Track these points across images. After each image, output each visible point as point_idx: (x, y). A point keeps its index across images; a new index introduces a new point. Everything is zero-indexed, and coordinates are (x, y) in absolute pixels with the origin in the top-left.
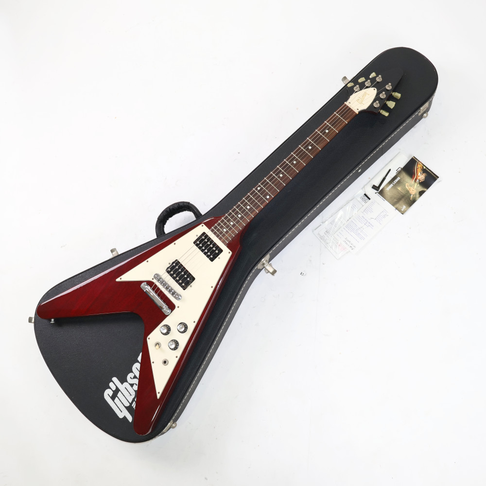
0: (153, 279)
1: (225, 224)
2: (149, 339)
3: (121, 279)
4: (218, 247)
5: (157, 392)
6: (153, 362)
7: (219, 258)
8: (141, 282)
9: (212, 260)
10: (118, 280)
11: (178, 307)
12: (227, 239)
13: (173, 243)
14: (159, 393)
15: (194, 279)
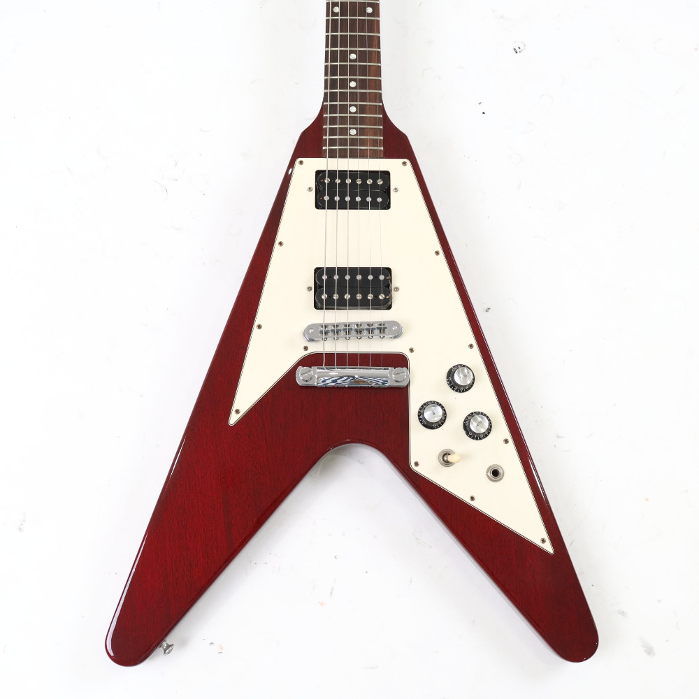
0: (306, 348)
1: (343, 120)
2: (416, 464)
3: (237, 412)
4: (374, 174)
5: (539, 543)
6: (472, 498)
7: (396, 190)
8: (291, 374)
9: (386, 205)
10: (234, 419)
11: (412, 350)
12: (375, 143)
13: (276, 246)
14: (543, 541)
15: (388, 271)
